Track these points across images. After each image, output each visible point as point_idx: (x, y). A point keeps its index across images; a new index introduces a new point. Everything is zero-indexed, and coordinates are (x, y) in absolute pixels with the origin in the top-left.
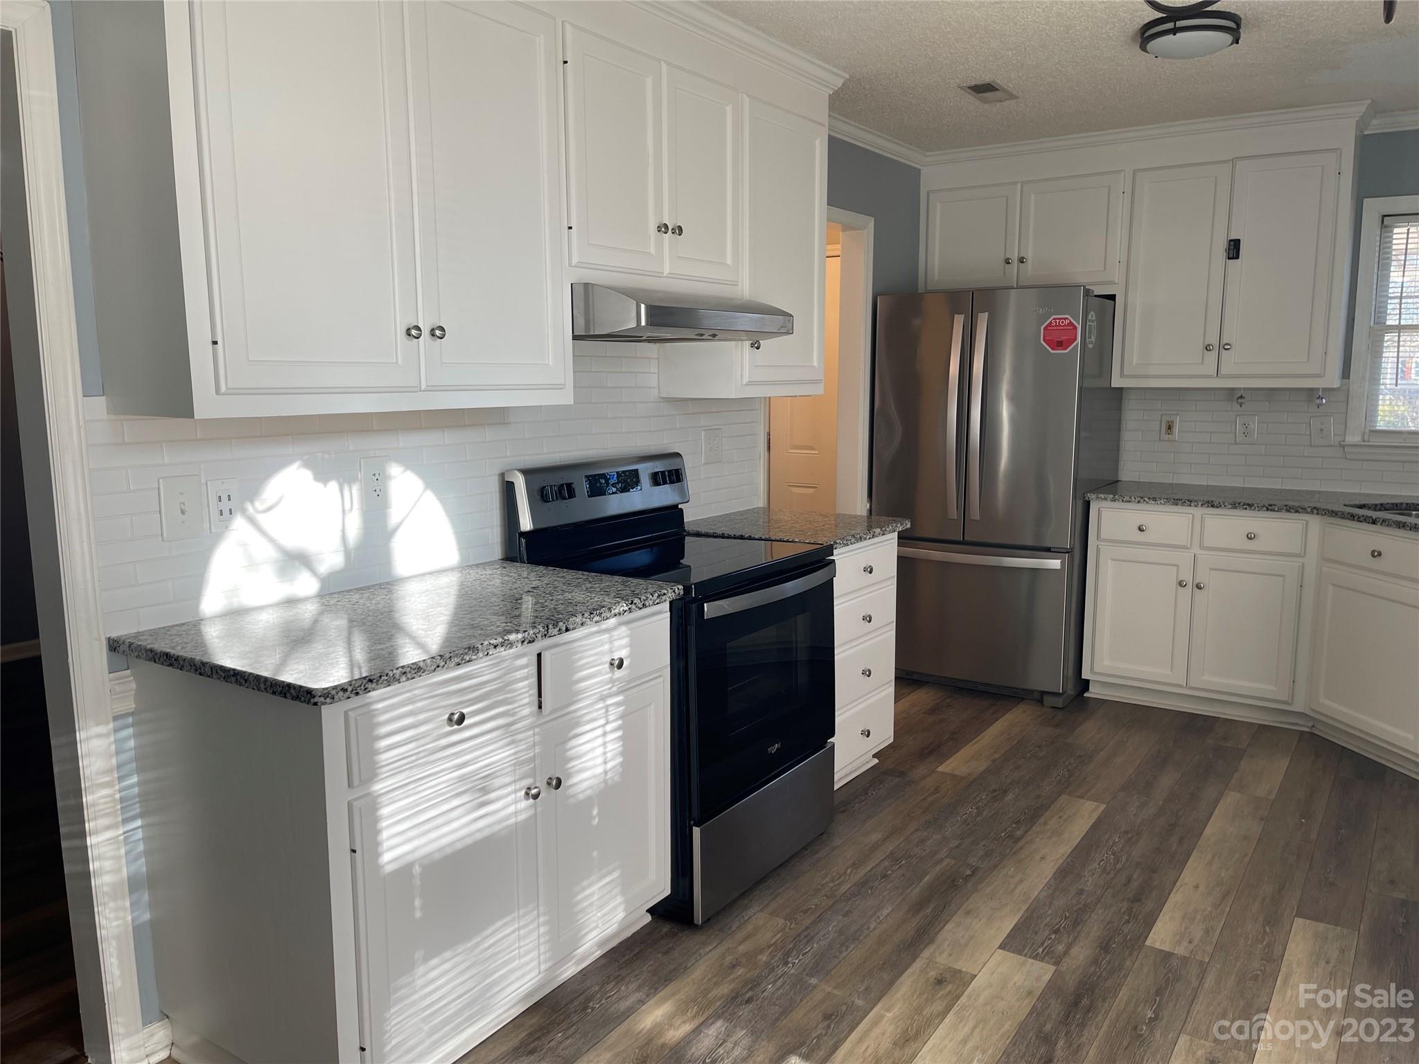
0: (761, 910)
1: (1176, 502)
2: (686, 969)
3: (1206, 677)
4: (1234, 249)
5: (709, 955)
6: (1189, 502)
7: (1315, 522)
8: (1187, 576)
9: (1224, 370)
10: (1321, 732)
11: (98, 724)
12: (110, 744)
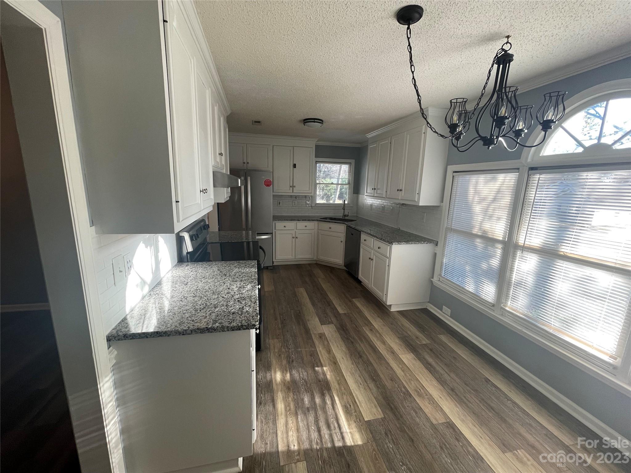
0: (269, 339)
1: (292, 220)
2: (270, 362)
3: (299, 256)
4: (295, 166)
5: (271, 356)
6: (294, 220)
7: (316, 222)
8: (294, 236)
9: (294, 191)
10: (318, 263)
11: (106, 377)
12: (111, 383)
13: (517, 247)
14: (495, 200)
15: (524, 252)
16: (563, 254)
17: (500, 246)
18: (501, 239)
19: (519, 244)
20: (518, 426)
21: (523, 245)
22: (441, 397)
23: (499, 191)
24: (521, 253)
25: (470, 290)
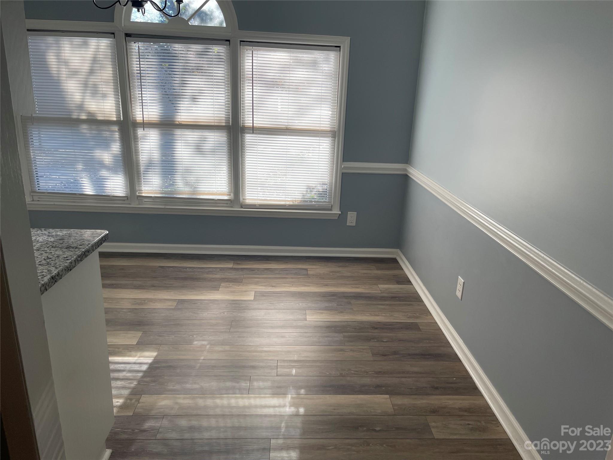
13: (136, 125)
14: (92, 72)
15: (145, 129)
16: (178, 123)
17: (116, 128)
18: (115, 119)
19: (137, 121)
20: (206, 276)
21: (142, 121)
22: (154, 295)
23: (95, 60)
24: (143, 130)
25: (91, 193)
